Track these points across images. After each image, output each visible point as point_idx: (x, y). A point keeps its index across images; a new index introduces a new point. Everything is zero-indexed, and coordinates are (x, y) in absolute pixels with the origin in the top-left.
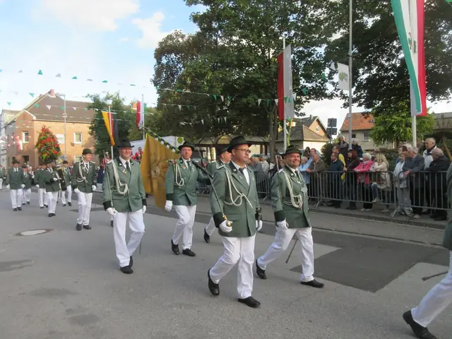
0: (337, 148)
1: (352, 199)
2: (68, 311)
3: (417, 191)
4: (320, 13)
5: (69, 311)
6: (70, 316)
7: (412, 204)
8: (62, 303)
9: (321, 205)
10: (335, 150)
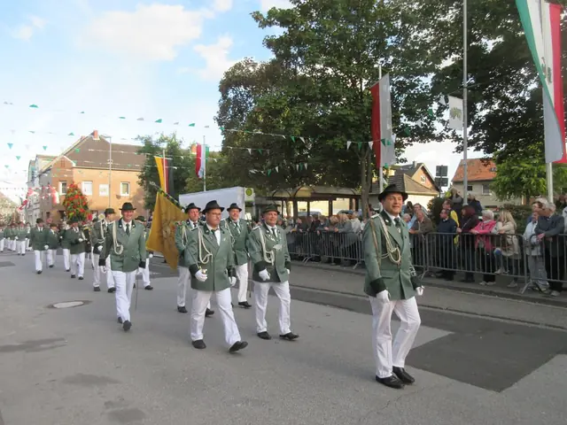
0: (448, 203)
1: (469, 269)
2: (106, 404)
3: (555, 259)
4: (425, 35)
5: (108, 404)
6: (110, 410)
7: (549, 277)
8: (100, 393)
9: (428, 276)
10: (445, 206)
